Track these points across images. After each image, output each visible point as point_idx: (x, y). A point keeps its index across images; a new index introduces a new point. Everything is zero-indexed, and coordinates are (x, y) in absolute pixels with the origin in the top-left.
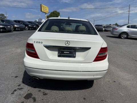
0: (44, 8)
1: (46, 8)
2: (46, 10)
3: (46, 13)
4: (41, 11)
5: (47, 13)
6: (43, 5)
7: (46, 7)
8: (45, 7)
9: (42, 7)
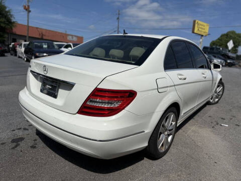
0: (200, 26)
1: (204, 26)
2: (204, 29)
3: (202, 36)
4: (193, 32)
5: (204, 34)
6: (199, 22)
7: (205, 24)
8: (202, 25)
9: (196, 25)
